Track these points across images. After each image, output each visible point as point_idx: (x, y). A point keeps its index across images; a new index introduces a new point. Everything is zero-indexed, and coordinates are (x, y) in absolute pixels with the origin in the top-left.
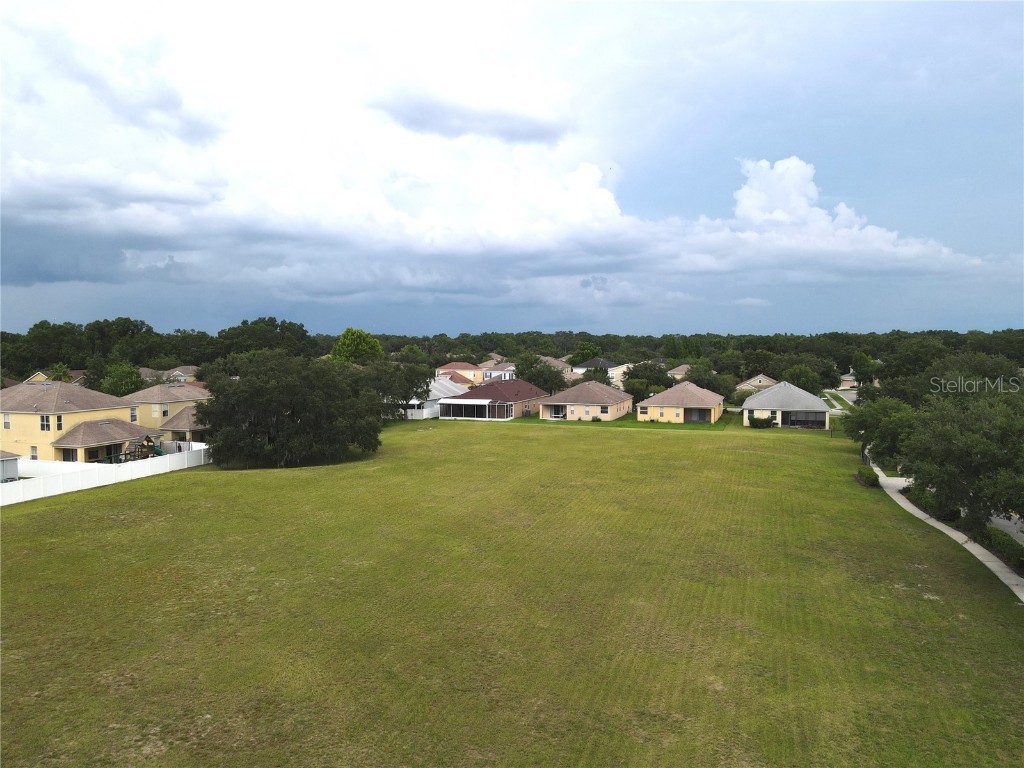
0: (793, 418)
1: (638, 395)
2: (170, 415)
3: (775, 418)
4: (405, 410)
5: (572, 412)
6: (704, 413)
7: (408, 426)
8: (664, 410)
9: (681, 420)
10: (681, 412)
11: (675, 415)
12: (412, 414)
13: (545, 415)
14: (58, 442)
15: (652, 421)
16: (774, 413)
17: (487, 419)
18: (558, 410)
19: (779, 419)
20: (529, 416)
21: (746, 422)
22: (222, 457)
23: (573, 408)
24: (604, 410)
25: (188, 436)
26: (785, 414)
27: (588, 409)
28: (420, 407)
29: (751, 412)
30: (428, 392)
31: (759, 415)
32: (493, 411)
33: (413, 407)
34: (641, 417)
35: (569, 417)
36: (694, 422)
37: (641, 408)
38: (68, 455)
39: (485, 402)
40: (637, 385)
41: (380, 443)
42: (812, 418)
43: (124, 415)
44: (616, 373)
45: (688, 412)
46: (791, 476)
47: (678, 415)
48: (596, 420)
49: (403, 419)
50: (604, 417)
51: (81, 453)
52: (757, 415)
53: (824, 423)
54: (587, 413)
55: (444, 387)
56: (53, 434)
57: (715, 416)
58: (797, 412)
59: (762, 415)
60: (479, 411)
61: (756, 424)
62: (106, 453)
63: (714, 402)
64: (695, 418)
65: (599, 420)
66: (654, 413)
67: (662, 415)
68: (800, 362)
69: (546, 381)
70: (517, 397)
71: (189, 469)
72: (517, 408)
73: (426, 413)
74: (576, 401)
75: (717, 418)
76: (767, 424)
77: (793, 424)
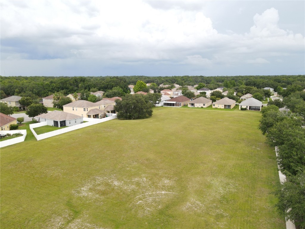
1: (214, 100)
2: (106, 107)
3: (247, 108)
4: (155, 104)
5: (196, 105)
6: (229, 106)
7: (156, 108)
8: (219, 104)
9: (223, 108)
10: (224, 106)
11: (222, 107)
12: (157, 105)
13: (189, 106)
14: (87, 114)
15: (216, 108)
16: (247, 106)
17: (175, 107)
18: (193, 104)
20: (185, 106)
21: (240, 109)
22: (119, 117)
23: (196, 104)
24: (204, 105)
25: (110, 112)
26: (250, 107)
27: (200, 104)
28: (158, 103)
29: (241, 106)
30: (160, 100)
32: (176, 105)
33: (157, 103)
34: (213, 107)
35: (195, 106)
36: (227, 108)
37: (213, 104)
38: (89, 116)
39: (174, 102)
40: (213, 98)
41: (152, 114)
42: (257, 108)
43: (98, 107)
44: (209, 93)
45: (225, 106)
46: (245, 124)
47: (222, 106)
48: (202, 107)
49: (154, 106)
50: (204, 107)
51: (92, 116)
52: (243, 107)
53: (259, 109)
54: (200, 105)
55: (165, 97)
56: (86, 112)
57: (232, 107)
58: (253, 106)
59: (244, 107)
60: (173, 105)
61: (242, 109)
62: (96, 116)
63: (233, 103)
64: (227, 107)
65: (203, 107)
66: (216, 106)
67: (218, 106)
68: (258, 91)
69: (190, 95)
70: (183, 101)
71: (113, 119)
72: (182, 104)
73: (160, 105)
74: (197, 103)
75: (233, 107)
76: (245, 109)
77: (252, 109)
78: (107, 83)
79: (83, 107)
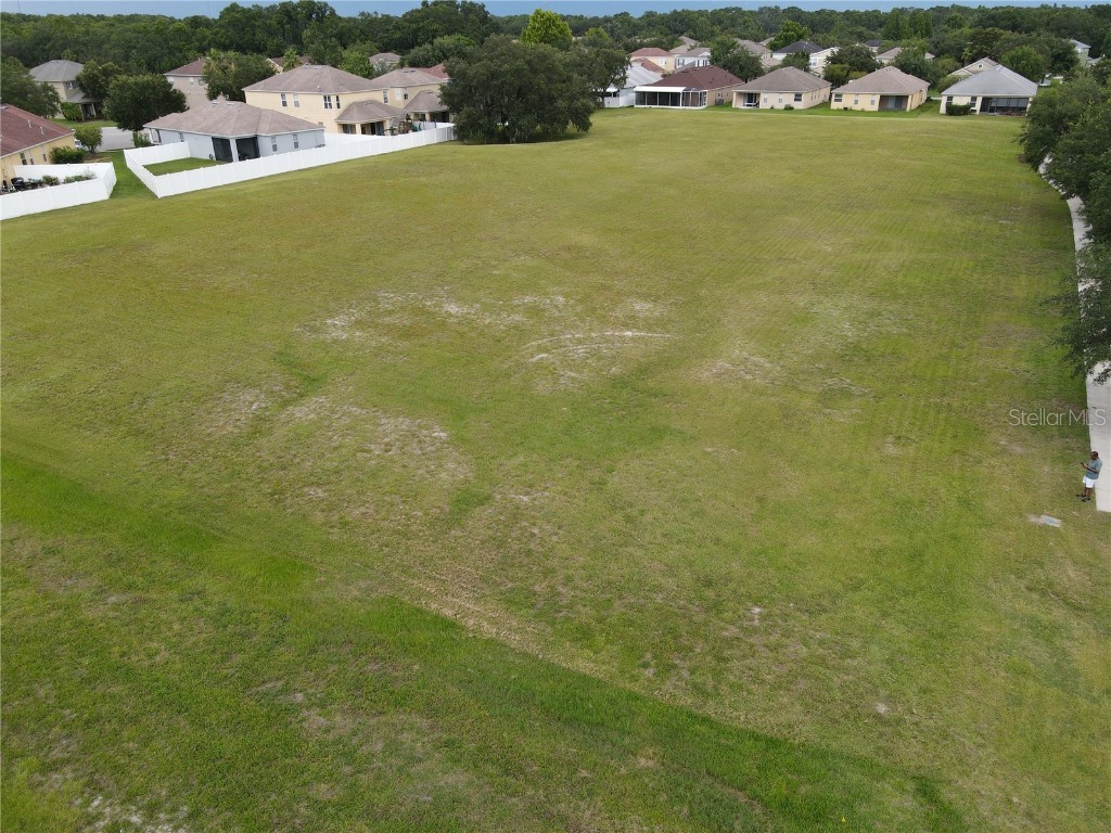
0: (993, 105)
1: (835, 80)
2: (410, 97)
3: (974, 105)
4: (603, 98)
5: (765, 100)
6: (901, 100)
7: (608, 113)
8: (860, 97)
9: (875, 107)
10: (877, 99)
11: (870, 102)
12: (609, 102)
13: (739, 104)
14: (339, 118)
15: (846, 109)
16: (974, 99)
17: (681, 107)
18: (752, 98)
19: (978, 106)
20: (721, 104)
21: (943, 109)
22: (463, 134)
23: (766, 96)
24: (798, 98)
25: (427, 117)
26: (986, 100)
27: (781, 96)
28: (615, 94)
29: (950, 98)
30: (624, 79)
31: (957, 101)
32: (687, 99)
33: (609, 95)
34: (834, 105)
35: (762, 105)
36: (889, 110)
37: (836, 95)
38: (347, 129)
39: (679, 90)
40: (838, 72)
42: (1013, 104)
43: (378, 96)
44: (819, 60)
45: (884, 99)
47: (873, 102)
48: (789, 108)
49: (600, 107)
50: (798, 105)
51: (358, 128)
53: (1023, 110)
54: (780, 101)
55: (640, 75)
56: (334, 113)
57: (912, 103)
58: (998, 98)
59: (960, 101)
60: (672, 99)
61: (953, 111)
62: (374, 128)
63: (915, 89)
64: (891, 105)
65: (791, 108)
66: (848, 101)
67: (856, 102)
68: (1025, 43)
69: (742, 69)
70: (712, 84)
71: (440, 143)
72: (710, 96)
73: (622, 101)
74: (770, 89)
75: (915, 105)
76: (964, 111)
77: (992, 110)
78: (414, 26)
79: (320, 91)
